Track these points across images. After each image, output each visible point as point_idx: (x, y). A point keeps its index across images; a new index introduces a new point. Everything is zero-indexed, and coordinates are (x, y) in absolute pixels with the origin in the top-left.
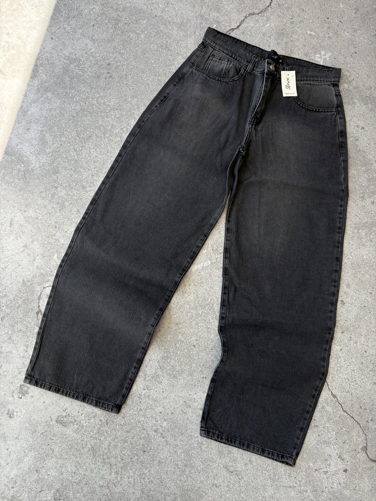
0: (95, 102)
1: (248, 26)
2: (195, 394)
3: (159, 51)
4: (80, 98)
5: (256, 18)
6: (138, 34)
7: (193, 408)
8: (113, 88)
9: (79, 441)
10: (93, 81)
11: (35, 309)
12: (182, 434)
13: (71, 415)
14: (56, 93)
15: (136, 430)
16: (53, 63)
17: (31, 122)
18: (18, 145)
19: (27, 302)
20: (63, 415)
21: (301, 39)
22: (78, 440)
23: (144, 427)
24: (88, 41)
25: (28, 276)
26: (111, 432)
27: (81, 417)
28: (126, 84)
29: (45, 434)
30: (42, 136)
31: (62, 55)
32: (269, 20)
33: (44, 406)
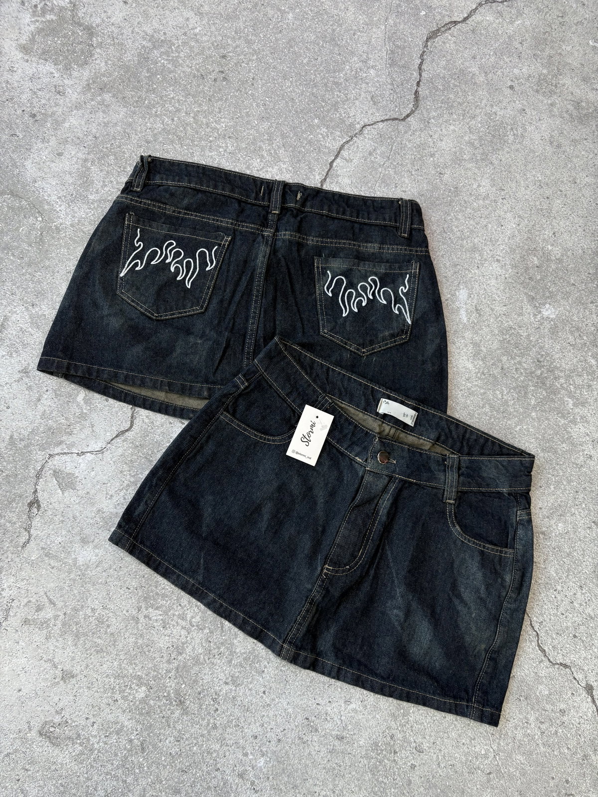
0: (192, 119)
1: (483, 21)
2: (329, 704)
3: (318, 45)
4: (164, 110)
5: (499, 8)
6: (283, 12)
7: (323, 732)
8: (226, 99)
9: (81, 778)
10: (191, 83)
11: (27, 497)
12: (295, 787)
13: (71, 724)
14: (120, 96)
15: (200, 770)
16: (122, 44)
17: (67, 141)
18: (36, 182)
19: (12, 482)
20: (55, 721)
21: (576, 54)
22: (79, 776)
23: (219, 766)
24: (190, 14)
25: (22, 430)
26: (148, 768)
27: (91, 728)
28: (253, 95)
29: (14, 756)
30: (84, 169)
31: (140, 32)
32: (522, 15)
33: (19, 698)
